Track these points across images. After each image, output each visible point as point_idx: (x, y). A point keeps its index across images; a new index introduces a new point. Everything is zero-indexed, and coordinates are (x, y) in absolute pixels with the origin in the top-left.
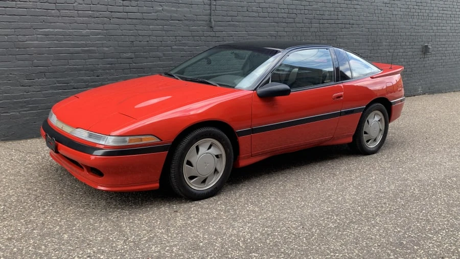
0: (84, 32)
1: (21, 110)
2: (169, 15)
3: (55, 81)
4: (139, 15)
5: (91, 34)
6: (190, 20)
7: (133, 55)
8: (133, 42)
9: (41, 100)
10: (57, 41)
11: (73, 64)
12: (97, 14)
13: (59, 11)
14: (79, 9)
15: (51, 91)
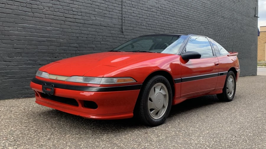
0: (48, 28)
1: (2, 78)
2: (99, 23)
3: (28, 59)
4: (82, 21)
5: (53, 30)
6: (111, 27)
7: (78, 46)
8: (78, 37)
9: (17, 72)
10: (31, 32)
11: (41, 48)
12: (57, 18)
13: (33, 14)
14: (46, 14)
15: (24, 66)
